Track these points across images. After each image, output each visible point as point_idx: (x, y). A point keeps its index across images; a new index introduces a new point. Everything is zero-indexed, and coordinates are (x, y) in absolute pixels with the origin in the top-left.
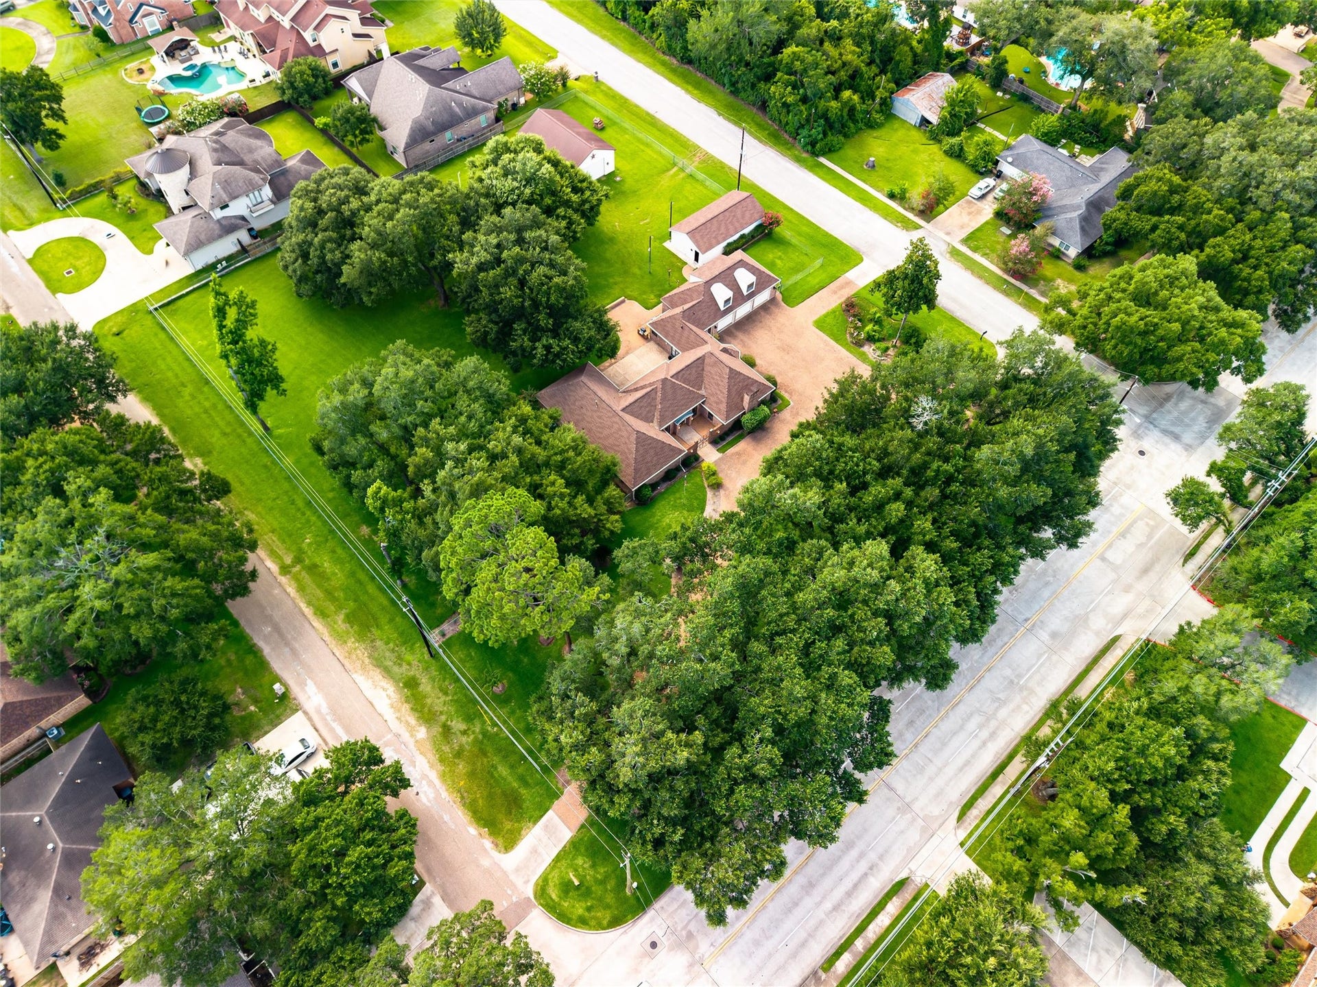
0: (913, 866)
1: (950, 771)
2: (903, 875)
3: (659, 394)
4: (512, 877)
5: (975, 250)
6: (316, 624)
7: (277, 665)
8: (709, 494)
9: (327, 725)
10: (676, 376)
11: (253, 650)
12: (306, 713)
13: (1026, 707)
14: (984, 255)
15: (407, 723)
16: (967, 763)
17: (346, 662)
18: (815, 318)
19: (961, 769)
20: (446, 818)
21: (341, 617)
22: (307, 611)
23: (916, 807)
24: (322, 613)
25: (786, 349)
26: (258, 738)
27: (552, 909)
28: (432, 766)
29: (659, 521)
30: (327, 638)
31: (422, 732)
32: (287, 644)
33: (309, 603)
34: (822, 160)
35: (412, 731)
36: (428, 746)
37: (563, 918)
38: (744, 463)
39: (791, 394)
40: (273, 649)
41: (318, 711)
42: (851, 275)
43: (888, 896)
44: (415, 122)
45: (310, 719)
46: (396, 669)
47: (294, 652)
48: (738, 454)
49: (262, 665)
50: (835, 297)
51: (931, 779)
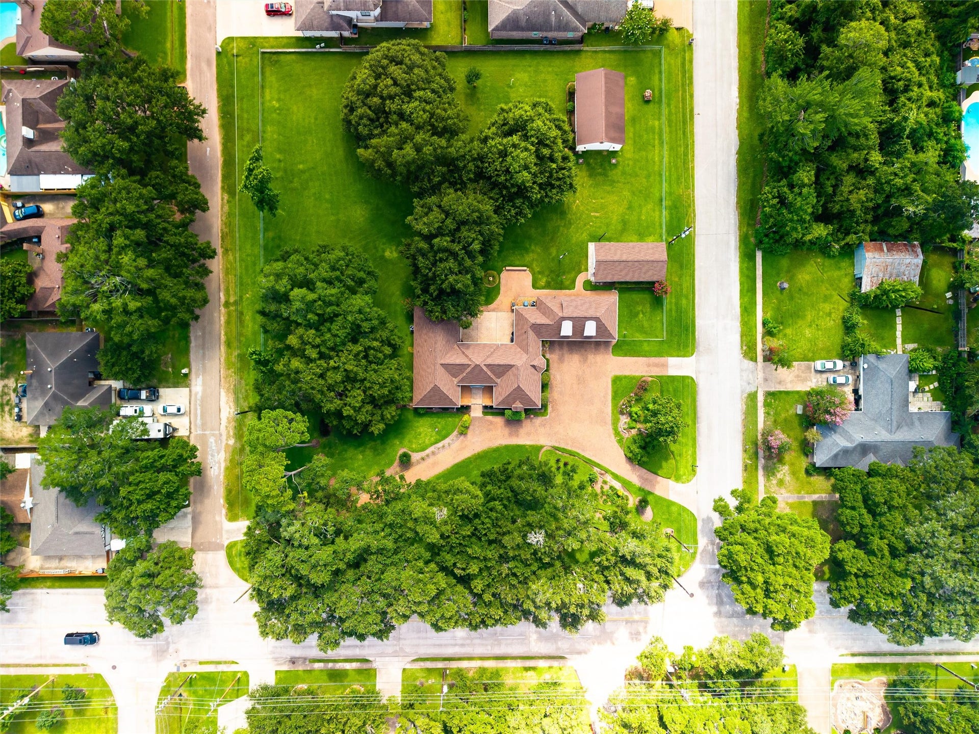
0: (378, 659)
1: (429, 642)
2: (370, 659)
3: (469, 369)
4: (224, 532)
5: (766, 405)
6: (223, 348)
7: (192, 356)
8: (455, 433)
9: (196, 405)
10: (488, 366)
11: (187, 339)
12: (190, 391)
13: (489, 648)
14: (767, 414)
15: (229, 432)
16: (440, 645)
17: (223, 380)
18: (619, 373)
19: (435, 645)
20: (215, 487)
21: (236, 353)
22: (223, 338)
23: (402, 642)
24: (229, 344)
25: (581, 380)
26: (164, 387)
27: (229, 556)
28: (225, 460)
29: (418, 427)
30: (222, 360)
31: (232, 442)
32: (203, 348)
33: (226, 334)
34: (759, 255)
35: (228, 437)
36: (231, 449)
37: (231, 563)
38: (489, 430)
39: (553, 410)
40: (196, 346)
41: (196, 394)
42: (673, 361)
43: (357, 660)
44: (515, 12)
45: (190, 396)
46: (242, 401)
47: (204, 355)
48: (491, 423)
49: (186, 351)
50: (646, 369)
51: (419, 638)
